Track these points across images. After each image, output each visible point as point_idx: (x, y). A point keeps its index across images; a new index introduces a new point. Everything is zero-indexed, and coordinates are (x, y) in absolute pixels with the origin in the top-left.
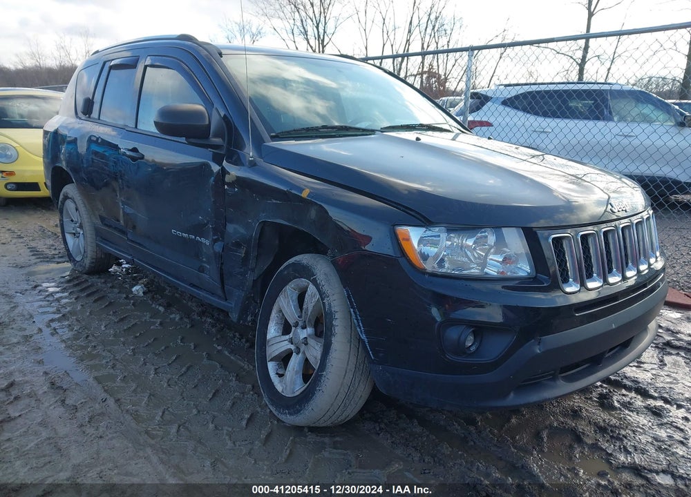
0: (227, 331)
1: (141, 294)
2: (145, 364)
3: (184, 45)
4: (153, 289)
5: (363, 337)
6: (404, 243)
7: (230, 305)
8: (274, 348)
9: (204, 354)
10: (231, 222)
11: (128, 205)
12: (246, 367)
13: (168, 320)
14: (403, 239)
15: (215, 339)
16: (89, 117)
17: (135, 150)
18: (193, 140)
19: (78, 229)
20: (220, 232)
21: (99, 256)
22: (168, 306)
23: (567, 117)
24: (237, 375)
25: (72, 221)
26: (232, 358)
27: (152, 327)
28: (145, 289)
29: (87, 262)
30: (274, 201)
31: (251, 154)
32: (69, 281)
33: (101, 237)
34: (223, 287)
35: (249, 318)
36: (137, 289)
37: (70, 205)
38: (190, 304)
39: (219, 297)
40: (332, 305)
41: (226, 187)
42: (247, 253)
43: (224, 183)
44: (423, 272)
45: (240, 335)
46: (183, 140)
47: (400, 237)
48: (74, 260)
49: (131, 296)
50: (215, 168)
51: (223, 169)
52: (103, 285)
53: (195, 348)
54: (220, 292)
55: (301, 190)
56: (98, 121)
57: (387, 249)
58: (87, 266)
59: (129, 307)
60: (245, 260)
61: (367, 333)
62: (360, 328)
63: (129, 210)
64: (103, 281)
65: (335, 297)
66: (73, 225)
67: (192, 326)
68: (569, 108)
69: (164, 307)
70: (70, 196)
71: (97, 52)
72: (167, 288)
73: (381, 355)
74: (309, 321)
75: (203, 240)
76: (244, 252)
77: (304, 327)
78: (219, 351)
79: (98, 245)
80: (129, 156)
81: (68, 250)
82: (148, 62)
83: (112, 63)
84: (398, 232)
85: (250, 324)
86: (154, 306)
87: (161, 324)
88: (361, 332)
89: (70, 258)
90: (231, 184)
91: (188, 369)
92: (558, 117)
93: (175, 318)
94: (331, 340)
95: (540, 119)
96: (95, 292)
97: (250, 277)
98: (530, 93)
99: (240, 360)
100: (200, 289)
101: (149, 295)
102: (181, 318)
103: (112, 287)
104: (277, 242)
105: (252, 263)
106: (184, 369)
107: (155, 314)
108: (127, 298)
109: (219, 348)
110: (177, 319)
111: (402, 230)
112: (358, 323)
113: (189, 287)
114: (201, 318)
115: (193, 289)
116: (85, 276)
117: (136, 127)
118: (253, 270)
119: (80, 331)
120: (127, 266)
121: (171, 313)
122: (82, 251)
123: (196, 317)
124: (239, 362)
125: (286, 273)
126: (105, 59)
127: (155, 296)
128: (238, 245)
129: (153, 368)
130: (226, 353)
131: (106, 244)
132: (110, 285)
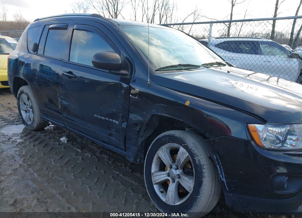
0: (117, 162)
1: (66, 142)
2: (83, 184)
3: (96, 19)
4: (70, 139)
5: (224, 180)
6: (253, 133)
7: (129, 154)
8: (157, 178)
9: (111, 176)
10: (132, 113)
11: (64, 100)
12: (134, 183)
13: (85, 157)
14: (252, 131)
15: (112, 167)
16: (37, 53)
17: (70, 73)
18: (113, 71)
19: (29, 109)
20: (126, 118)
21: (41, 122)
22: (82, 149)
23: (239, 53)
24: (132, 189)
25: (25, 104)
26: (125, 178)
27: (78, 161)
28: (67, 139)
29: (35, 125)
30: (162, 105)
31: (149, 80)
32: (26, 135)
33: (44, 114)
34: (125, 145)
35: (138, 160)
36: (63, 139)
37: (24, 97)
38: (92, 147)
39: (121, 149)
40: (201, 161)
41: (130, 95)
42: (140, 129)
43: (130, 93)
44: (263, 148)
45: (124, 165)
46: (107, 71)
47: (251, 130)
48: (26, 124)
49: (61, 143)
50: (125, 85)
51: (130, 87)
52: (45, 137)
53: (104, 173)
54: (123, 147)
55: (185, 101)
56: (43, 56)
57: (244, 136)
58: (35, 127)
59: (62, 150)
60: (139, 132)
61: (226, 178)
62: (222, 175)
63: (64, 102)
64: (44, 135)
65: (202, 156)
66: (26, 106)
67: (98, 160)
68: (240, 49)
69: (80, 149)
70: (24, 92)
71: (38, 20)
72: (78, 138)
73: (233, 188)
74: (181, 166)
75: (114, 121)
76: (138, 128)
77: (177, 169)
78: (117, 175)
79: (41, 117)
80: (66, 75)
81: (23, 119)
82: (75, 27)
83: (51, 26)
84: (249, 127)
85: (138, 163)
86: (74, 148)
87: (82, 159)
88: (223, 177)
89: (24, 122)
90: (134, 95)
91: (106, 186)
92: (235, 52)
93: (88, 156)
94: (203, 180)
95: (231, 53)
96: (42, 141)
97: (140, 140)
98: (226, 42)
99: (130, 179)
100: (109, 144)
101: (70, 142)
102: (91, 156)
103: (50, 138)
104: (158, 124)
105: (142, 133)
106: (104, 186)
107: (77, 154)
108: (59, 144)
109: (117, 173)
110: (89, 156)
111: (251, 126)
112: (222, 173)
113: (101, 143)
114: (101, 155)
115: (104, 144)
116: (33, 132)
117: (69, 60)
118: (142, 137)
119: (42, 165)
120: (53, 126)
121: (85, 153)
122: (32, 120)
123: (99, 155)
124: (129, 180)
125: (163, 139)
126: (45, 24)
127: (73, 143)
128: (136, 125)
129: (88, 186)
130: (121, 175)
131: (47, 117)
132: (48, 137)
